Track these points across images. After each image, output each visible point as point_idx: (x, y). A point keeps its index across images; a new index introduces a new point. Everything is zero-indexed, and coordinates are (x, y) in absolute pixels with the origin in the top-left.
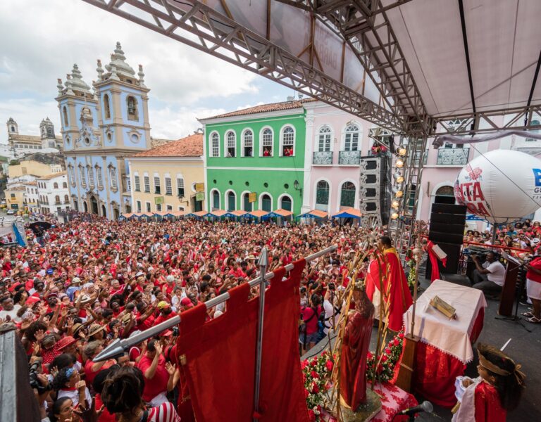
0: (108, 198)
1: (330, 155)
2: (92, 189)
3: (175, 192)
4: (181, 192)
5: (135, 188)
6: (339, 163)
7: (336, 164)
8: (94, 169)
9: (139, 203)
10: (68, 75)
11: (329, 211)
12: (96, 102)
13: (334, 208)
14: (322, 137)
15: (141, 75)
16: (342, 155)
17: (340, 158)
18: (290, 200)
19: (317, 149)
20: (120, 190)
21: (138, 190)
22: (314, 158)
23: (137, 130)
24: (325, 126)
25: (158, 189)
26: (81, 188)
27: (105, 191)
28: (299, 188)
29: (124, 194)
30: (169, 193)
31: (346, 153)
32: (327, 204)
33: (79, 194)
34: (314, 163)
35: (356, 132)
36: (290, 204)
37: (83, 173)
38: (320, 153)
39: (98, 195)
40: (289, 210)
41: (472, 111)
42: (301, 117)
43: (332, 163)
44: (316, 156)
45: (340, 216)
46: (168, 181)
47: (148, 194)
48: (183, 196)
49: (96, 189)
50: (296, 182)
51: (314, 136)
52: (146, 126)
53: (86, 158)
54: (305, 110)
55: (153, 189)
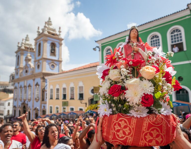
0: (33, 106)
2: (24, 101)
3: (77, 96)
4: (81, 96)
5: (50, 97)
8: (28, 88)
9: (51, 107)
10: (23, 39)
12: (34, 52)
15: (60, 32)
20: (41, 99)
21: (51, 98)
23: (55, 62)
25: (65, 96)
26: (19, 101)
27: (31, 101)
29: (43, 102)
30: (72, 98)
33: (18, 105)
37: (21, 92)
39: (27, 104)
46: (72, 89)
47: (57, 100)
48: (83, 99)
49: (27, 100)
52: (60, 60)
53: (24, 82)
55: (61, 97)
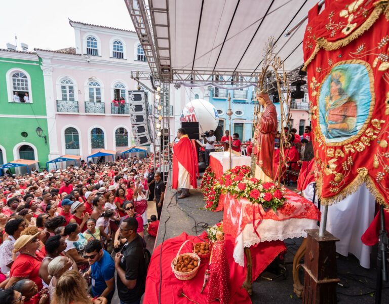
1: (75, 104)
6: (86, 112)
7: (82, 113)
11: (81, 154)
13: (85, 151)
14: (64, 87)
16: (87, 105)
17: (86, 108)
18: (32, 149)
19: (60, 98)
22: (58, 106)
24: (66, 77)
28: (43, 135)
31: (92, 104)
32: (78, 148)
34: (58, 111)
35: (98, 87)
36: (33, 153)
38: (65, 102)
40: (33, 159)
41: (191, 69)
42: (35, 64)
43: (78, 112)
44: (60, 104)
45: (93, 157)
50: (39, 129)
51: (55, 85)
54: (40, 58)
